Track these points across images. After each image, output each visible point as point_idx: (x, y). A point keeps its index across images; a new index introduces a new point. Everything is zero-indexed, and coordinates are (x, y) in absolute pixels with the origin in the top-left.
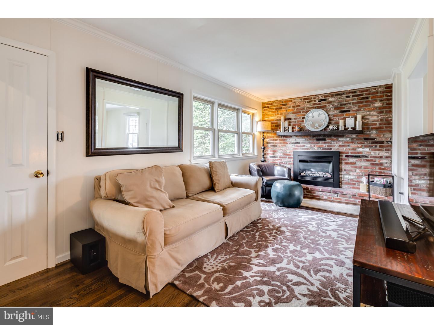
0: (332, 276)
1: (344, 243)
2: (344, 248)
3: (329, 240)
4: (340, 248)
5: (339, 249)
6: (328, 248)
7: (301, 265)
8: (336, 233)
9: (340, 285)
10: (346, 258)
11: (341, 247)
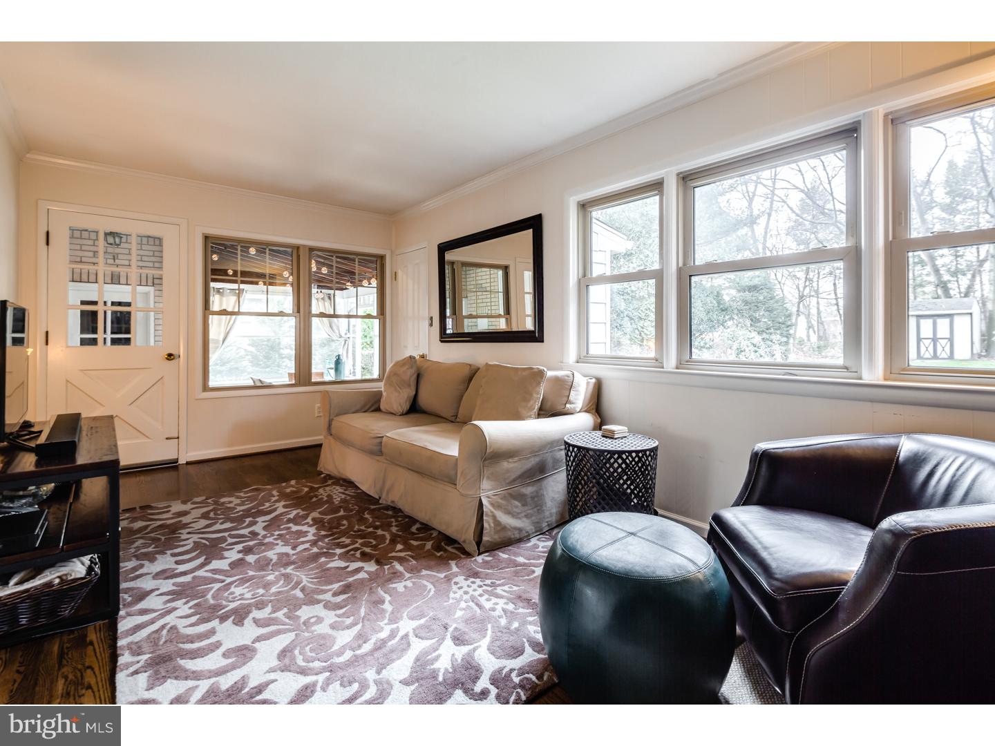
0: (169, 552)
1: (181, 623)
2: (175, 609)
3: (226, 606)
4: (186, 603)
5: (184, 600)
6: (213, 587)
7: (230, 540)
8: (228, 644)
9: (150, 549)
10: (158, 589)
11: (183, 607)
